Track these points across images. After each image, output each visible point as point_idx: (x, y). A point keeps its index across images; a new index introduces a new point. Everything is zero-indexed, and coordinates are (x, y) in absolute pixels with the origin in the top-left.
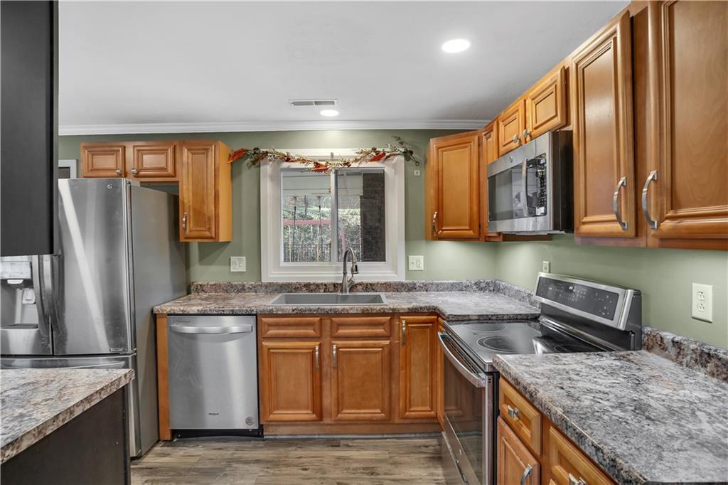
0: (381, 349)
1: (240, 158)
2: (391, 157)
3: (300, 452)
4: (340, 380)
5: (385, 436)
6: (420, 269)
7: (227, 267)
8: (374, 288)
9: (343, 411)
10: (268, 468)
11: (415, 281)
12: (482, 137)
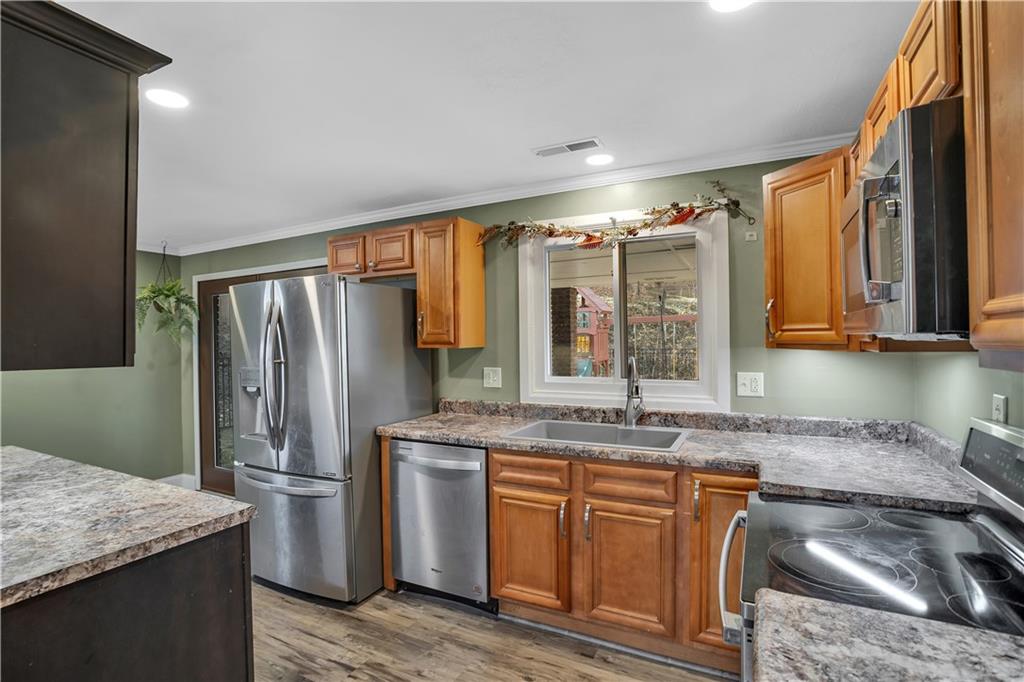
0: (659, 522)
1: (492, 238)
2: (705, 215)
3: (532, 650)
4: (596, 558)
5: (670, 661)
6: (758, 395)
7: (480, 381)
8: (677, 421)
9: (600, 607)
10: (483, 661)
11: (748, 415)
12: (849, 158)
